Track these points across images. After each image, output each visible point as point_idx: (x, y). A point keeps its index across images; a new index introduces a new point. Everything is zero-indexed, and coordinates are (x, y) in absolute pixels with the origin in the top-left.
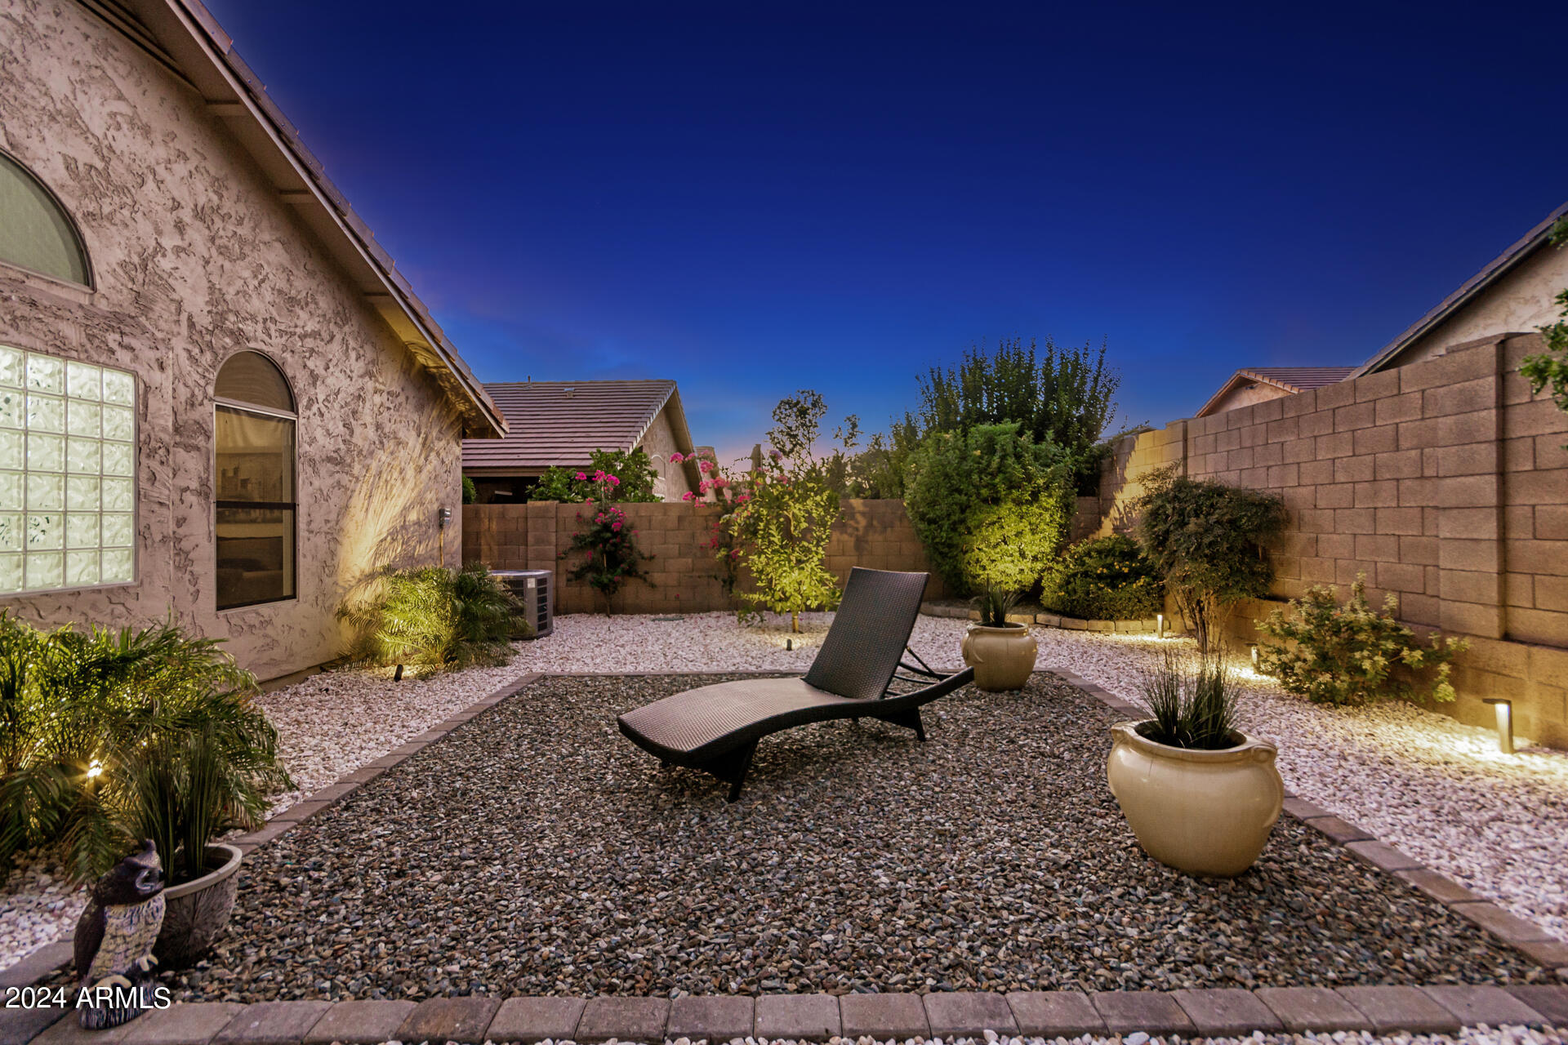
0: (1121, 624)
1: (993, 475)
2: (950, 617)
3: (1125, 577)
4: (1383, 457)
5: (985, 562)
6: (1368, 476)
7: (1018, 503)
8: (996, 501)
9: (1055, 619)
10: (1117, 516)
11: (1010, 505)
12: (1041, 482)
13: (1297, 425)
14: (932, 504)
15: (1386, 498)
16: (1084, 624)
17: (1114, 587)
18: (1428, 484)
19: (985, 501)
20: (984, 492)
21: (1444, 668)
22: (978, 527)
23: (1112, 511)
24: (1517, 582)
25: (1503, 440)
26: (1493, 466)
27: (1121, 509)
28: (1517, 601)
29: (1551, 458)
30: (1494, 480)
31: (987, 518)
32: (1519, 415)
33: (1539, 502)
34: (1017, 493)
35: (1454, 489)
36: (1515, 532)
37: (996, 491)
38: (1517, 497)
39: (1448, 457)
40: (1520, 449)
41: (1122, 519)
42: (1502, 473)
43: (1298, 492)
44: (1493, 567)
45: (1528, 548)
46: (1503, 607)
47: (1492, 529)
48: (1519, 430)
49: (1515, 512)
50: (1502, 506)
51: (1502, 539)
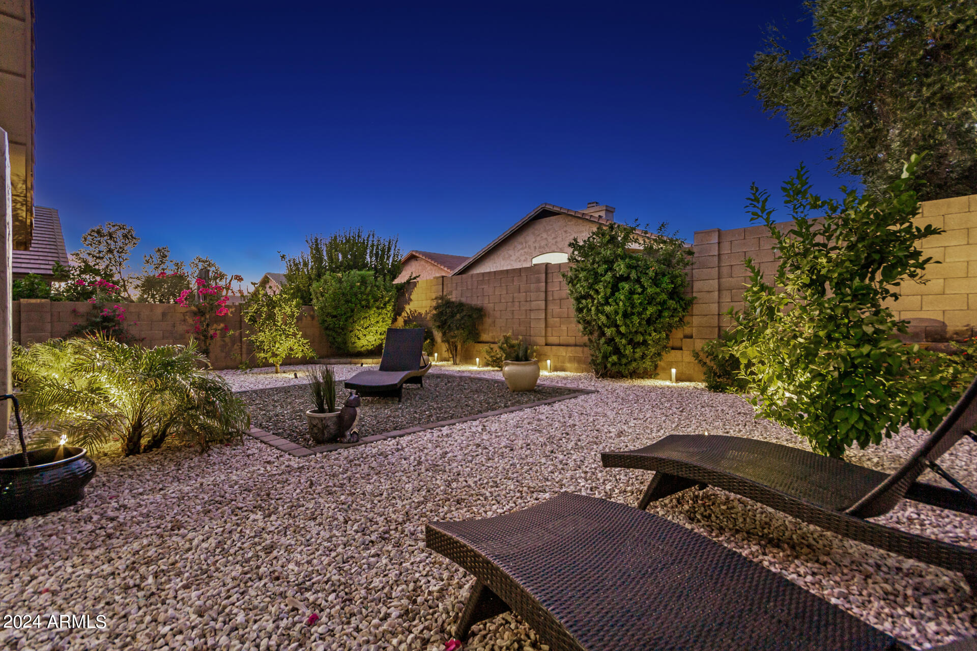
1: (368, 295)
2: (340, 364)
4: (516, 295)
5: (361, 336)
6: (511, 300)
7: (378, 308)
8: (368, 307)
10: (406, 315)
11: (375, 309)
12: (387, 299)
14: (336, 308)
15: (516, 307)
18: (528, 303)
19: (363, 307)
20: (364, 303)
21: (535, 354)
22: (359, 319)
23: (403, 314)
24: (549, 329)
25: (546, 292)
26: (544, 298)
27: (409, 312)
28: (549, 334)
29: (556, 297)
30: (544, 302)
31: (363, 315)
32: (550, 285)
33: (554, 308)
34: (377, 304)
35: (534, 305)
36: (549, 316)
37: (369, 303)
38: (550, 307)
39: (533, 296)
40: (550, 294)
41: (409, 317)
42: (546, 300)
43: (488, 305)
44: (544, 326)
45: (551, 320)
46: (546, 336)
47: (543, 316)
48: (549, 289)
49: (549, 311)
50: (546, 309)
51: (546, 318)
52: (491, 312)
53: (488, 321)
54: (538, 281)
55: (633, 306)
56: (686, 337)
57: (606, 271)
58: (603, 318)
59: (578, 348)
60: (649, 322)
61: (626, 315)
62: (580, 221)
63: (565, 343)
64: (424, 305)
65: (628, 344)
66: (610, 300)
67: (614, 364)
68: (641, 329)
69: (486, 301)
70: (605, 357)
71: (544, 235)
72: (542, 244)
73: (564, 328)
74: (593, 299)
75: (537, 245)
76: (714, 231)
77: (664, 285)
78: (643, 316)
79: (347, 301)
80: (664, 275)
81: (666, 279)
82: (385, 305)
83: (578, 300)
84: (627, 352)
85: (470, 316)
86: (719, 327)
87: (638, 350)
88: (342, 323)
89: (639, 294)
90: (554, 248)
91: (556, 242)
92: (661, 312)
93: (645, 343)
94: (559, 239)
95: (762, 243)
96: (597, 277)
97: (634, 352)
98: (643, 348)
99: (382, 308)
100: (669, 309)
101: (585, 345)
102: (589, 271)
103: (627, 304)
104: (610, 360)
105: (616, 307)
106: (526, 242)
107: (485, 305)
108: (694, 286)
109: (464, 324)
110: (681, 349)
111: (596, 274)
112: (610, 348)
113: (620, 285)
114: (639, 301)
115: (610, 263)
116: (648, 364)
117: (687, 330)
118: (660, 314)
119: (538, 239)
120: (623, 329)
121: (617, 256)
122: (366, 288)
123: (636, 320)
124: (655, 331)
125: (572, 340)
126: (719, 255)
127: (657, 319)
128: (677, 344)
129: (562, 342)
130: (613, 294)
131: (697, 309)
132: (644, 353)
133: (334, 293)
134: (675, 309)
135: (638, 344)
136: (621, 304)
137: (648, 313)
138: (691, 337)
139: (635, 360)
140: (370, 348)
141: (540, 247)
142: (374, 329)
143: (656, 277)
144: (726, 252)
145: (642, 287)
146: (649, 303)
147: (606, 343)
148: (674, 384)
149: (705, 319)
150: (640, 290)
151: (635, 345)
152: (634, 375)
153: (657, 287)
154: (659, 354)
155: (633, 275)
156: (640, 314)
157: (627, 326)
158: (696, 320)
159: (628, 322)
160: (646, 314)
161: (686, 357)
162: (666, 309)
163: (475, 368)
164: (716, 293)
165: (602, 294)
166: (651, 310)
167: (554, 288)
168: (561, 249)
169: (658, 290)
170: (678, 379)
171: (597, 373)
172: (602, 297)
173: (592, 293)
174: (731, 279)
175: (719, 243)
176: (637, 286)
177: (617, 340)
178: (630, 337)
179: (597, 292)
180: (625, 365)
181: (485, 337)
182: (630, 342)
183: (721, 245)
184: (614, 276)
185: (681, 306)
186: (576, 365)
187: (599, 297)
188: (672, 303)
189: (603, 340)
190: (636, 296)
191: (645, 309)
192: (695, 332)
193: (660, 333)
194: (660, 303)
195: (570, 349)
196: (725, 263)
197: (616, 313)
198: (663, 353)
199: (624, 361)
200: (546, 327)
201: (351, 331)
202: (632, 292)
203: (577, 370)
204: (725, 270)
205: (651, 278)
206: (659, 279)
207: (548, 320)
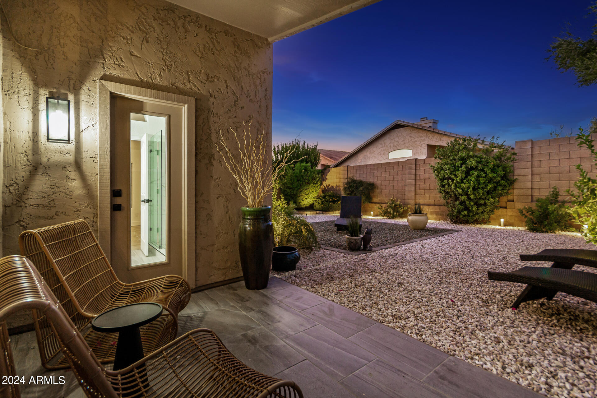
0: (335, 212)
1: (309, 177)
3: (336, 201)
4: (395, 176)
5: (304, 199)
6: (392, 179)
7: (314, 184)
8: (309, 183)
9: (321, 212)
10: (323, 187)
11: (312, 184)
13: (377, 169)
14: (292, 184)
15: (396, 183)
16: (328, 213)
17: (334, 203)
18: (403, 181)
19: (306, 183)
20: (307, 181)
22: (304, 190)
24: (417, 196)
25: (415, 175)
26: (414, 178)
27: (325, 186)
28: (417, 198)
29: (422, 177)
30: (414, 181)
31: (306, 187)
32: (417, 171)
33: (420, 184)
34: (313, 181)
35: (407, 182)
36: (417, 189)
37: (309, 181)
38: (418, 183)
39: (407, 177)
40: (418, 176)
41: (325, 188)
42: (415, 180)
43: (378, 183)
44: (414, 194)
45: (418, 191)
46: (415, 200)
47: (413, 188)
48: (417, 173)
49: (417, 186)
50: (415, 185)
51: (415, 190)
52: (379, 186)
53: (377, 191)
54: (410, 169)
55: (479, 184)
56: (509, 201)
57: (462, 165)
58: (460, 191)
59: (437, 207)
60: (488, 193)
61: (474, 189)
62: (420, 131)
63: (428, 203)
64: (335, 182)
65: (474, 205)
66: (464, 181)
67: (464, 216)
68: (483, 197)
69: (376, 180)
70: (459, 212)
71: (397, 139)
72: (395, 145)
73: (427, 195)
74: (453, 180)
75: (392, 145)
76: (529, 141)
77: (499, 172)
78: (485, 189)
79: (298, 180)
80: (498, 167)
81: (500, 169)
82: (317, 182)
83: (442, 180)
84: (474, 209)
85: (367, 188)
86: (532, 196)
87: (481, 208)
88: (295, 192)
89: (483, 177)
90: (403, 146)
91: (404, 143)
92: (495, 187)
93: (485, 204)
94: (406, 141)
95: (561, 148)
96: (456, 168)
97: (478, 209)
98: (483, 207)
99: (316, 184)
100: (501, 185)
101: (444, 205)
102: (451, 164)
103: (476, 183)
104: (462, 213)
105: (469, 184)
106: (384, 144)
107: (375, 182)
108: (515, 172)
109: (364, 193)
110: (506, 208)
111: (455, 166)
112: (462, 207)
113: (471, 172)
114: (483, 181)
115: (464, 160)
116: (486, 216)
117: (510, 197)
118: (495, 188)
119: (393, 141)
120: (472, 197)
121: (469, 157)
122: (308, 173)
123: (481, 191)
124: (492, 198)
125: (432, 202)
126: (532, 155)
127: (493, 191)
128: (504, 205)
129: (425, 203)
130: (466, 177)
131: (516, 185)
132: (484, 210)
133: (291, 176)
134: (505, 186)
135: (481, 205)
136: (472, 183)
137: (489, 188)
138: (513, 201)
139: (478, 214)
140: (308, 205)
141: (394, 146)
142: (311, 195)
143: (493, 168)
144: (537, 153)
145: (485, 173)
146: (489, 182)
147: (459, 204)
148: (503, 228)
149: (522, 191)
150: (484, 175)
151: (479, 205)
152: (477, 222)
153: (494, 173)
154: (492, 211)
155: (480, 167)
156: (483, 188)
157: (475, 195)
158: (516, 192)
159: (476, 192)
160: (487, 188)
161: (510, 212)
162: (499, 185)
163: (370, 217)
164: (530, 177)
165: (459, 177)
166: (490, 186)
167: (421, 172)
168: (407, 147)
169: (495, 175)
170: (505, 225)
171: (452, 221)
172: (459, 179)
173: (453, 177)
174: (540, 168)
175: (532, 148)
176: (482, 173)
177: (467, 202)
178: (475, 201)
179: (456, 176)
180: (471, 216)
181: (375, 200)
182: (476, 204)
183: (533, 148)
184: (467, 167)
185: (508, 184)
186: (435, 216)
187: (458, 179)
188: (503, 182)
189: (458, 202)
190: (481, 179)
191: (487, 186)
192: (515, 198)
193: (495, 199)
194: (496, 182)
195: (431, 207)
196: (536, 159)
197: (469, 188)
198: (495, 210)
199: (471, 214)
200: (415, 195)
201: (299, 196)
202: (478, 176)
203: (436, 219)
204: (536, 163)
205: (490, 168)
206: (496, 169)
207: (417, 191)
